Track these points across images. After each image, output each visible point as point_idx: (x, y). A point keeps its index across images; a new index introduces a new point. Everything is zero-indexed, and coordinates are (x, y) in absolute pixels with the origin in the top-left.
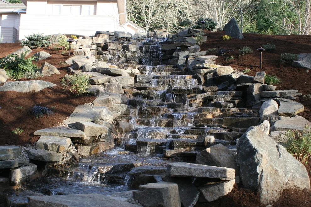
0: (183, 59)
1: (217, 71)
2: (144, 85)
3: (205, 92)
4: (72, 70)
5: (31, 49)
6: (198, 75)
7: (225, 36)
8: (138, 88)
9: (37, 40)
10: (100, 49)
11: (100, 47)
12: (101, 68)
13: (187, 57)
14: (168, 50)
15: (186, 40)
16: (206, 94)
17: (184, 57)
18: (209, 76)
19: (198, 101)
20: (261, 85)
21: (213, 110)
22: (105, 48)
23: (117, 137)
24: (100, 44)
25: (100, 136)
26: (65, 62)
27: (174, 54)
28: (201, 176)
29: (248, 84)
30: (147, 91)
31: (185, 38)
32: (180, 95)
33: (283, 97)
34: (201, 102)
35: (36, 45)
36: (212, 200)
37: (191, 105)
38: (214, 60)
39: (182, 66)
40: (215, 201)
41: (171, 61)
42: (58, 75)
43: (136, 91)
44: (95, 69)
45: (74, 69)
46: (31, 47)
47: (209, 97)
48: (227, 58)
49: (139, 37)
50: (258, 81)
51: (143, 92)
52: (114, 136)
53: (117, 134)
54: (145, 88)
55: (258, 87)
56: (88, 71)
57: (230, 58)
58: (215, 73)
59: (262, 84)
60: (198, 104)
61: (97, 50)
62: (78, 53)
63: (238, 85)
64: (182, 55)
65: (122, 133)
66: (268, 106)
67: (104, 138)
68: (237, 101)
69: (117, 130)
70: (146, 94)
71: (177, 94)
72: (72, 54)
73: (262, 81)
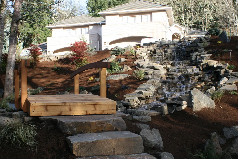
0: (195, 57)
2: (172, 73)
3: (199, 75)
4: (137, 68)
5: (116, 56)
6: (199, 66)
7: (219, 41)
9: (118, 51)
10: (152, 53)
11: (152, 52)
12: (151, 66)
13: (197, 56)
14: (189, 50)
15: (198, 45)
16: (199, 76)
17: (195, 56)
18: (205, 66)
19: (196, 79)
20: (225, 70)
21: (200, 83)
22: (155, 52)
23: (157, 97)
24: (152, 50)
25: (150, 96)
26: (134, 63)
27: (190, 54)
28: (174, 103)
29: (219, 70)
30: (172, 76)
31: (198, 44)
32: (187, 77)
33: (232, 76)
35: (118, 54)
36: (179, 111)
37: (192, 81)
38: (210, 57)
39: (194, 60)
41: (189, 58)
42: (131, 70)
43: (167, 76)
44: (148, 67)
46: (116, 55)
47: (201, 77)
48: (216, 56)
49: (175, 42)
50: (224, 68)
51: (170, 76)
52: (156, 96)
53: (157, 96)
54: (172, 75)
55: (223, 71)
56: (145, 68)
57: (218, 55)
58: (207, 64)
59: (226, 69)
60: (196, 81)
61: (150, 53)
62: (140, 57)
63: (214, 71)
64: (195, 54)
65: (159, 95)
66: (222, 80)
67: (151, 97)
68: (213, 79)
69: (157, 94)
70: (172, 77)
71: (186, 77)
72: (137, 58)
73: (226, 68)
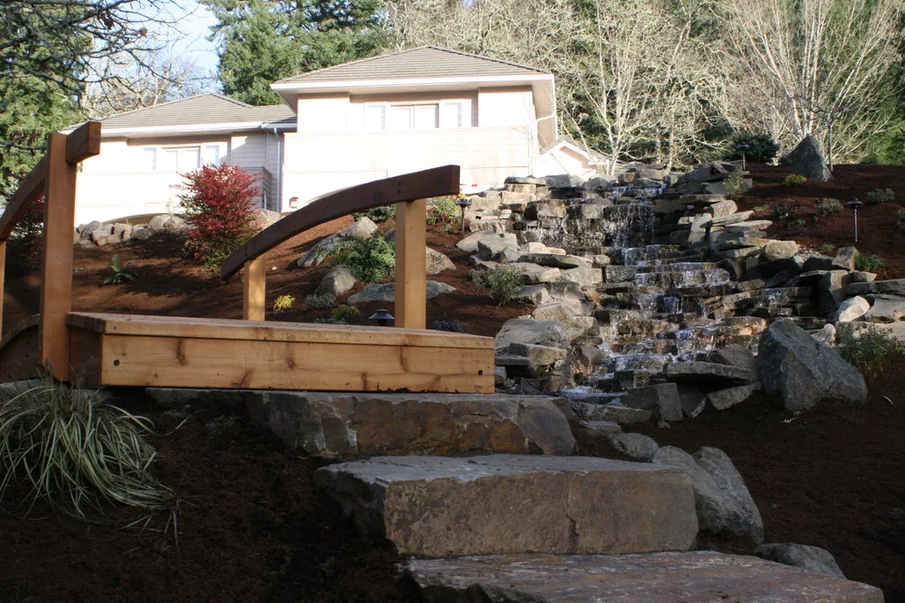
0: (700, 229)
1: (767, 251)
2: (622, 285)
3: (740, 292)
4: (478, 261)
5: (376, 222)
6: (729, 260)
7: (791, 176)
8: (609, 291)
10: (519, 218)
11: (519, 212)
12: (538, 255)
13: (708, 225)
14: (668, 212)
15: (707, 189)
16: (740, 295)
17: (702, 226)
18: (751, 264)
19: (726, 308)
20: (846, 273)
21: (753, 322)
22: (531, 213)
23: (578, 372)
24: (519, 205)
25: (553, 365)
26: (456, 247)
27: (681, 222)
28: (705, 372)
29: (821, 272)
30: (628, 294)
31: (705, 186)
32: (691, 299)
33: (882, 293)
34: (731, 310)
35: (385, 214)
36: (723, 408)
37: (712, 316)
38: (764, 230)
39: (698, 244)
40: (726, 410)
41: (675, 235)
42: (453, 272)
43: (606, 296)
44: (526, 257)
45: (481, 258)
46: (376, 218)
47: (748, 299)
48: (789, 225)
49: (602, 185)
50: (841, 265)
51: (619, 296)
52: (574, 370)
53: (578, 368)
54: (624, 290)
55: (841, 276)
56: (512, 262)
57: (797, 223)
58: (763, 255)
59: (848, 270)
60: (727, 314)
61: (513, 218)
62: (480, 227)
63: (801, 276)
64: (697, 223)
65: (586, 366)
66: (848, 306)
67: (559, 369)
68: (799, 306)
69: (579, 361)
70: (627, 299)
71: (685, 298)
72: (467, 230)
73: (848, 265)
